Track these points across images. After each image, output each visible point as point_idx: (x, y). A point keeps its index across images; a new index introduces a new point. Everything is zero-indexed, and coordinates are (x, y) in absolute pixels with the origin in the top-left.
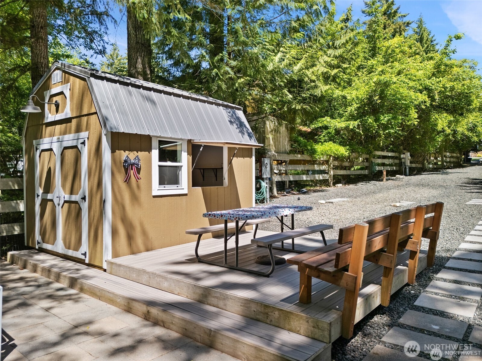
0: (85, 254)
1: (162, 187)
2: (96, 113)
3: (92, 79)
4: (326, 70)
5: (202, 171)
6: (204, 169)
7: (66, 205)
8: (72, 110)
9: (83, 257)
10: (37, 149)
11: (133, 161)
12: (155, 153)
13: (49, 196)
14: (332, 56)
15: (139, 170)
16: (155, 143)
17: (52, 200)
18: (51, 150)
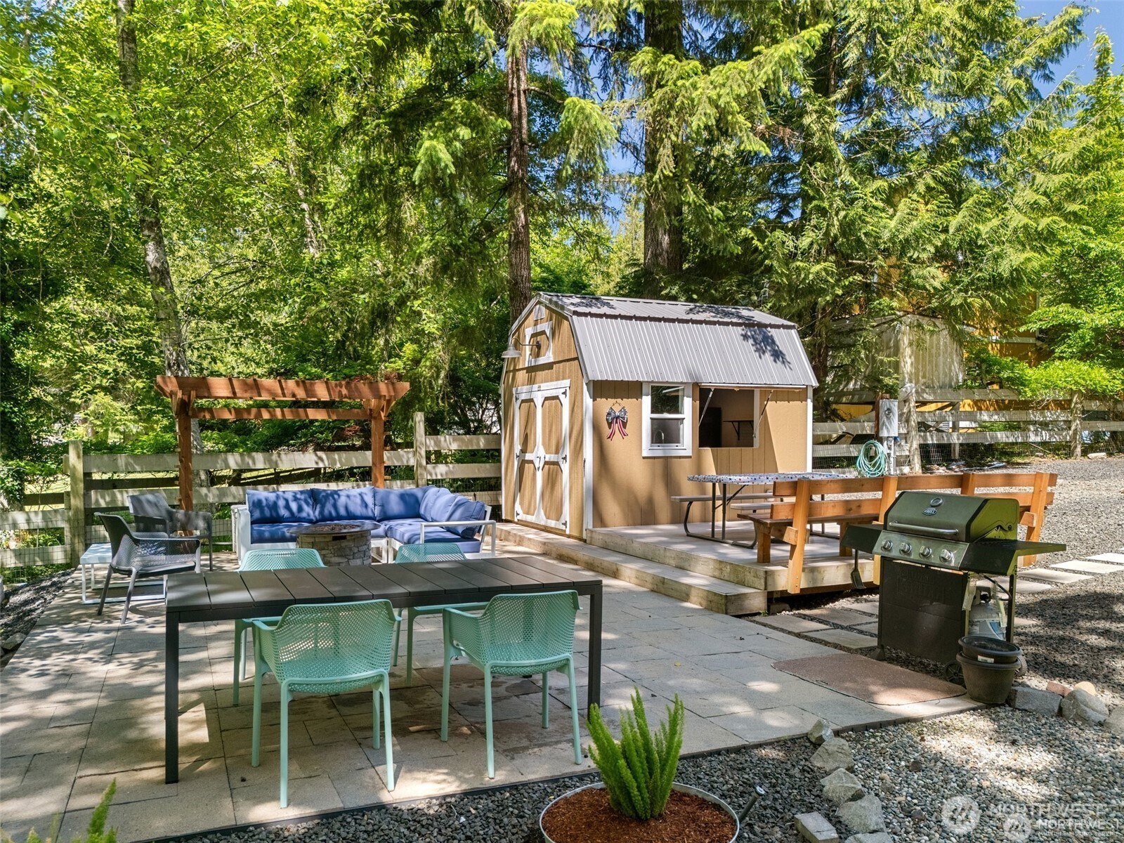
0: (565, 524)
1: (656, 446)
2: (577, 358)
3: (575, 317)
4: (1025, 220)
5: (736, 424)
6: (739, 422)
7: (547, 466)
8: (554, 353)
9: (563, 528)
10: (517, 399)
11: (617, 414)
12: (647, 401)
13: (528, 456)
14: (1042, 190)
15: (624, 425)
16: (647, 389)
17: (531, 462)
18: (531, 400)
